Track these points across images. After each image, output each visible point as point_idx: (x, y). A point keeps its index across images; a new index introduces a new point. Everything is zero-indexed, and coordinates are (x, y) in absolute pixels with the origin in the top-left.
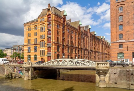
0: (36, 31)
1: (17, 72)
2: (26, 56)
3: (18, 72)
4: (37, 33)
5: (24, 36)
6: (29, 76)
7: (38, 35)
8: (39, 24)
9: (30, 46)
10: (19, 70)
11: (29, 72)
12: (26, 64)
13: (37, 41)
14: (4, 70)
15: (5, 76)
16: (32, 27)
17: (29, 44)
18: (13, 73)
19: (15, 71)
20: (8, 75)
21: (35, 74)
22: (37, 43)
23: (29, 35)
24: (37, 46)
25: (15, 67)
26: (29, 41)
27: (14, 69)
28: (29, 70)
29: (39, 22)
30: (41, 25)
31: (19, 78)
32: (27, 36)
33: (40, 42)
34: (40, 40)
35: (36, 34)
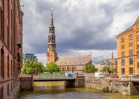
0: (131, 41)
1: (113, 86)
2: (119, 70)
3: (115, 86)
4: (133, 43)
5: (118, 49)
6: (127, 91)
7: (133, 46)
8: (135, 32)
9: (124, 58)
10: (115, 84)
11: (127, 86)
12: (124, 78)
13: (133, 52)
14: (101, 84)
15: (102, 90)
16: (126, 37)
17: (123, 57)
18: (109, 87)
19: (111, 85)
20: (105, 89)
21: (135, 89)
22: (133, 55)
23: (123, 47)
24: (133, 57)
25: (111, 81)
26: (123, 53)
27: (110, 83)
28: (127, 85)
29: (135, 29)
30: (137, 33)
31: (116, 92)
32: (121, 48)
33: (137, 52)
34: (136, 51)
35: (131, 45)
